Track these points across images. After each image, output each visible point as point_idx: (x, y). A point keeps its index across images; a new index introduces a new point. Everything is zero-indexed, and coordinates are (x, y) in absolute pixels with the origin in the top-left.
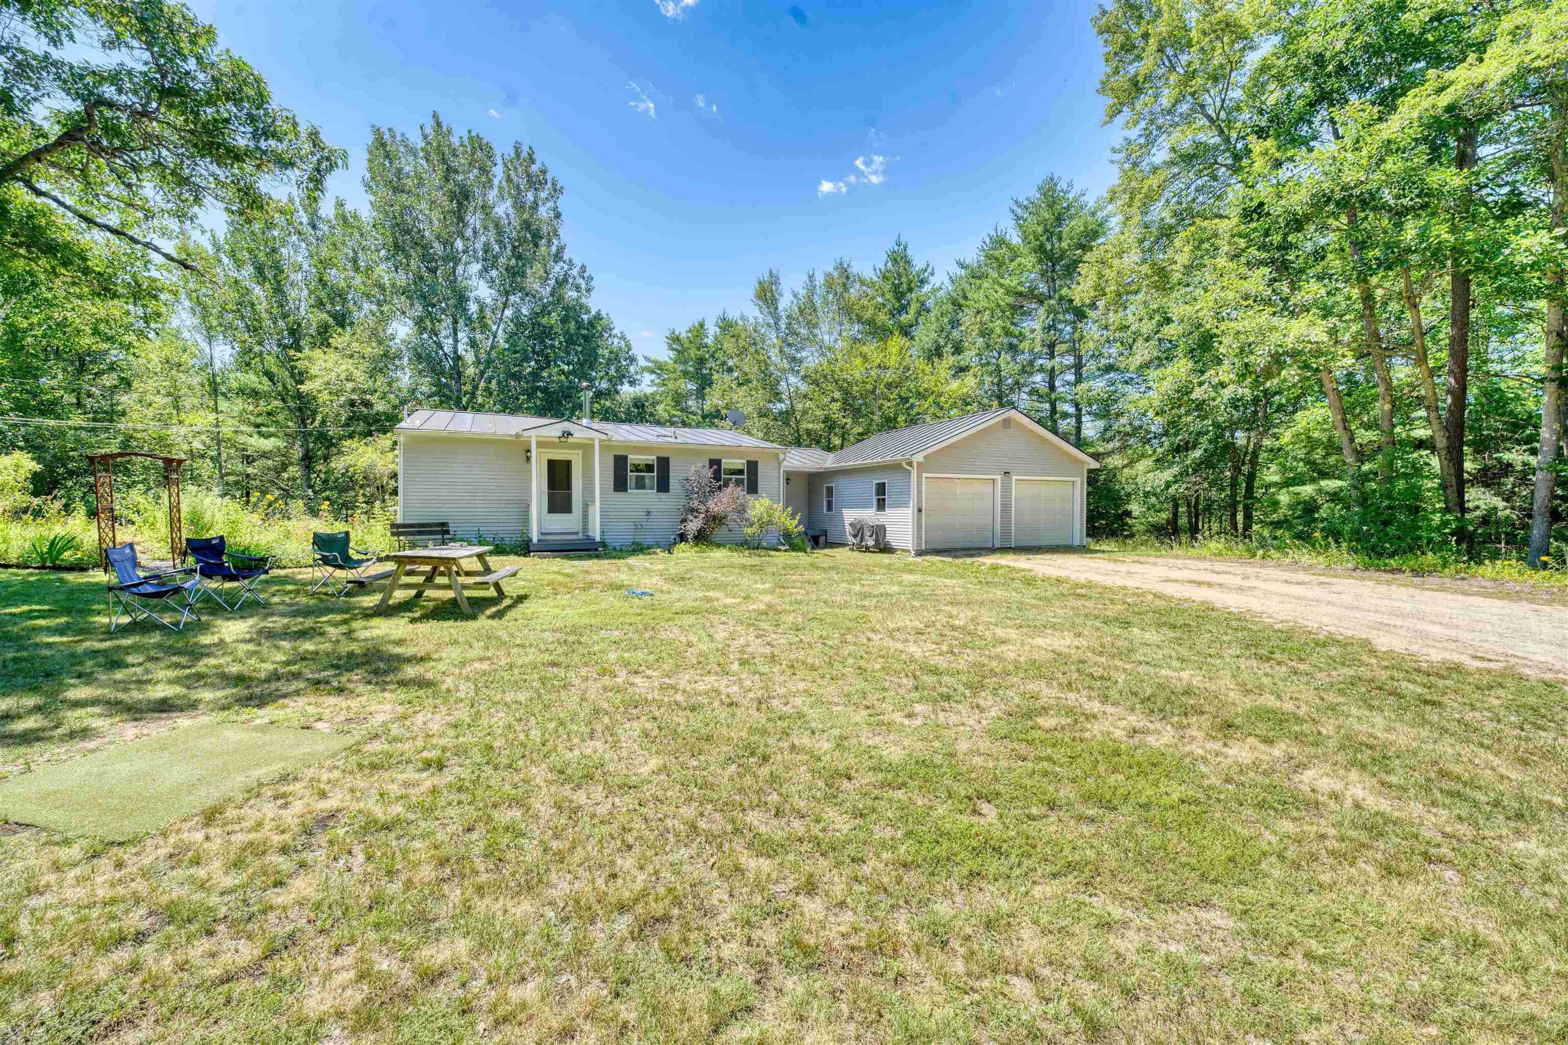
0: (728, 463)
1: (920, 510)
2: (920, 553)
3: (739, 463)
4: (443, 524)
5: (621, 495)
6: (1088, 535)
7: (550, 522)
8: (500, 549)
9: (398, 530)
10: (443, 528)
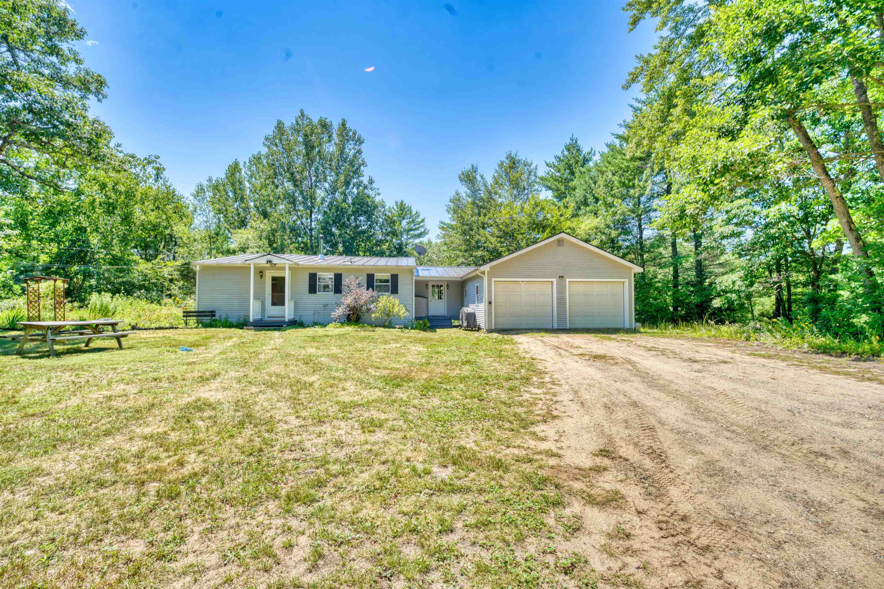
0: (378, 276)
1: (490, 303)
2: (490, 331)
3: (387, 276)
4: (212, 312)
5: (313, 296)
6: (637, 321)
7: (273, 311)
8: (231, 326)
9: (187, 314)
10: (212, 313)
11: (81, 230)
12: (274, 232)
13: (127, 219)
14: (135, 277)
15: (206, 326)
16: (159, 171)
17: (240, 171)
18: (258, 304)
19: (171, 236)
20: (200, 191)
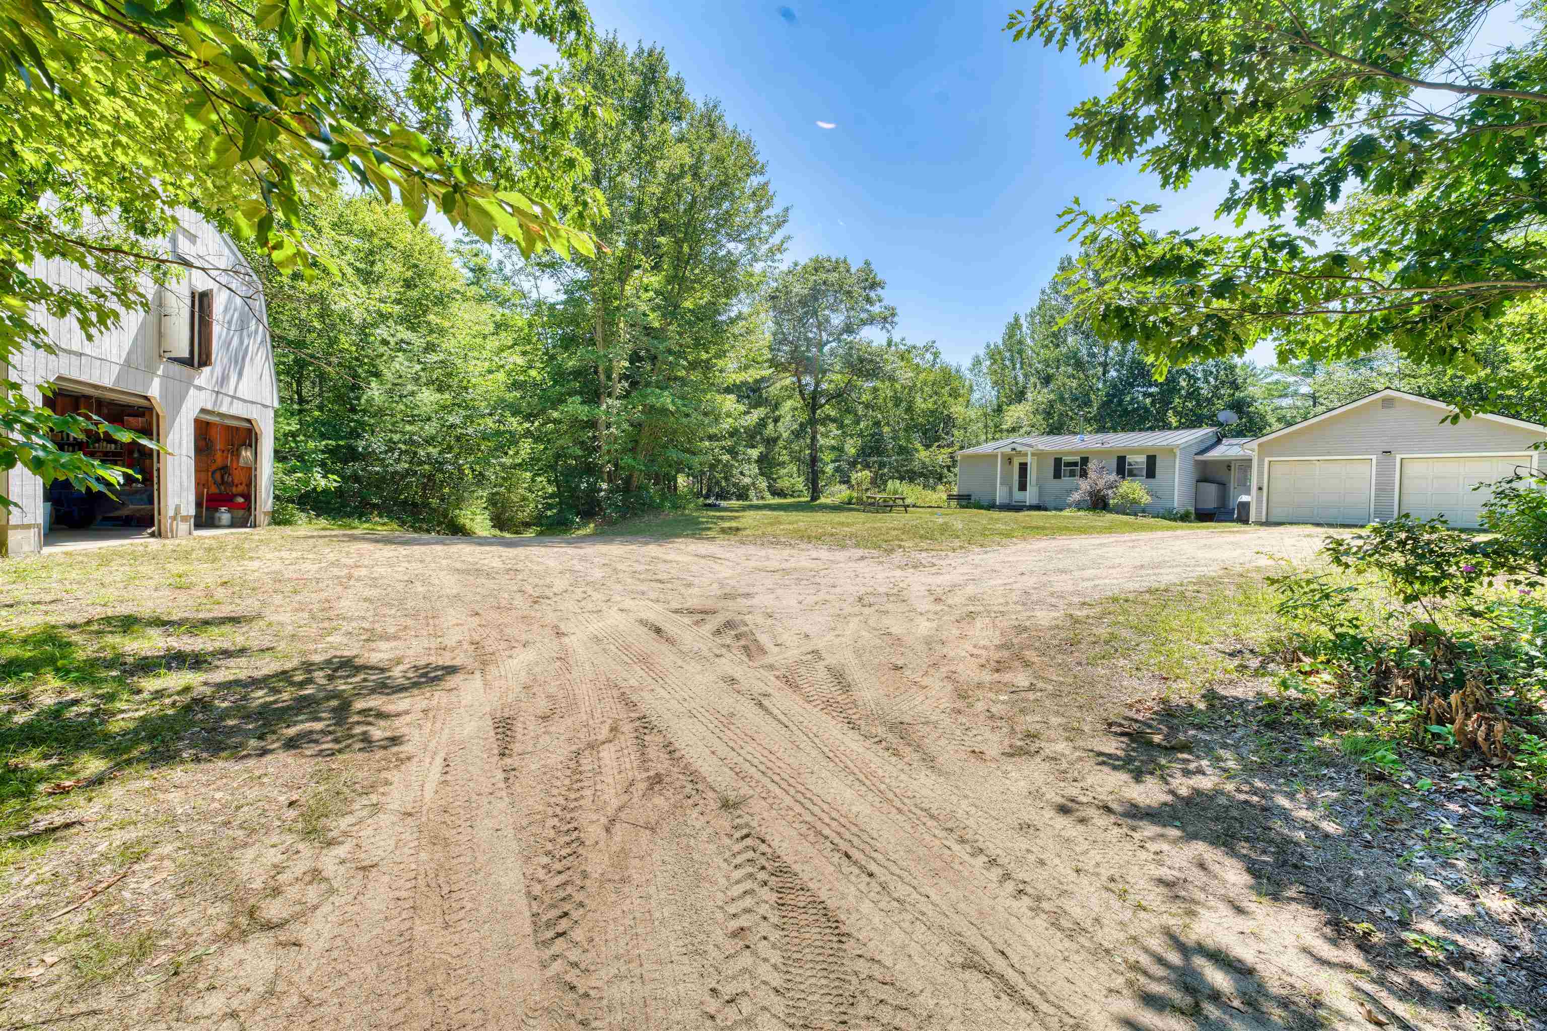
0: (1132, 458)
1: (1260, 489)
3: (1143, 457)
4: (970, 496)
5: (1056, 481)
7: (1018, 495)
8: (980, 507)
9: (950, 497)
10: (968, 497)
11: (877, 424)
12: (1051, 404)
13: (909, 410)
14: (916, 465)
15: (962, 507)
16: (936, 355)
17: (1020, 327)
18: (1006, 489)
19: (949, 417)
20: (977, 362)
